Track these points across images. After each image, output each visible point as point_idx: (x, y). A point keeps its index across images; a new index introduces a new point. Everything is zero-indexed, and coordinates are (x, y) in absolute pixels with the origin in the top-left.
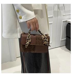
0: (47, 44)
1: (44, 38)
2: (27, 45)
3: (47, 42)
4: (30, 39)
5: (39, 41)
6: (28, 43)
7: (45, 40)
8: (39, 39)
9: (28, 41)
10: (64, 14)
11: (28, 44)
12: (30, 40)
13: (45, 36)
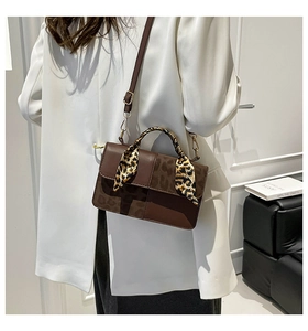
0: (189, 193)
1: (183, 170)
2: (119, 181)
3: (191, 187)
4: (133, 164)
5: (162, 177)
6: (125, 175)
7: (183, 178)
8: (164, 167)
9: (125, 171)
10: (235, 165)
11: (123, 177)
12: (134, 168)
13: (188, 161)
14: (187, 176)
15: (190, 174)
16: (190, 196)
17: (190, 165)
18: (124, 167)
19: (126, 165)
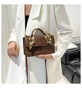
0: (51, 44)
1: (47, 38)
2: (30, 46)
3: (51, 42)
4: (34, 40)
5: (43, 41)
7: (48, 40)
11: (32, 45)
12: (34, 42)
13: (48, 35)
14: (49, 39)
15: (50, 38)
16: (52, 44)
17: (49, 36)
18: (31, 42)
19: (31, 41)
